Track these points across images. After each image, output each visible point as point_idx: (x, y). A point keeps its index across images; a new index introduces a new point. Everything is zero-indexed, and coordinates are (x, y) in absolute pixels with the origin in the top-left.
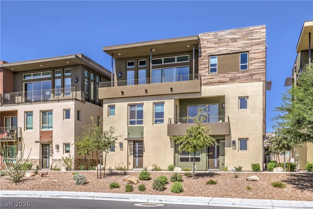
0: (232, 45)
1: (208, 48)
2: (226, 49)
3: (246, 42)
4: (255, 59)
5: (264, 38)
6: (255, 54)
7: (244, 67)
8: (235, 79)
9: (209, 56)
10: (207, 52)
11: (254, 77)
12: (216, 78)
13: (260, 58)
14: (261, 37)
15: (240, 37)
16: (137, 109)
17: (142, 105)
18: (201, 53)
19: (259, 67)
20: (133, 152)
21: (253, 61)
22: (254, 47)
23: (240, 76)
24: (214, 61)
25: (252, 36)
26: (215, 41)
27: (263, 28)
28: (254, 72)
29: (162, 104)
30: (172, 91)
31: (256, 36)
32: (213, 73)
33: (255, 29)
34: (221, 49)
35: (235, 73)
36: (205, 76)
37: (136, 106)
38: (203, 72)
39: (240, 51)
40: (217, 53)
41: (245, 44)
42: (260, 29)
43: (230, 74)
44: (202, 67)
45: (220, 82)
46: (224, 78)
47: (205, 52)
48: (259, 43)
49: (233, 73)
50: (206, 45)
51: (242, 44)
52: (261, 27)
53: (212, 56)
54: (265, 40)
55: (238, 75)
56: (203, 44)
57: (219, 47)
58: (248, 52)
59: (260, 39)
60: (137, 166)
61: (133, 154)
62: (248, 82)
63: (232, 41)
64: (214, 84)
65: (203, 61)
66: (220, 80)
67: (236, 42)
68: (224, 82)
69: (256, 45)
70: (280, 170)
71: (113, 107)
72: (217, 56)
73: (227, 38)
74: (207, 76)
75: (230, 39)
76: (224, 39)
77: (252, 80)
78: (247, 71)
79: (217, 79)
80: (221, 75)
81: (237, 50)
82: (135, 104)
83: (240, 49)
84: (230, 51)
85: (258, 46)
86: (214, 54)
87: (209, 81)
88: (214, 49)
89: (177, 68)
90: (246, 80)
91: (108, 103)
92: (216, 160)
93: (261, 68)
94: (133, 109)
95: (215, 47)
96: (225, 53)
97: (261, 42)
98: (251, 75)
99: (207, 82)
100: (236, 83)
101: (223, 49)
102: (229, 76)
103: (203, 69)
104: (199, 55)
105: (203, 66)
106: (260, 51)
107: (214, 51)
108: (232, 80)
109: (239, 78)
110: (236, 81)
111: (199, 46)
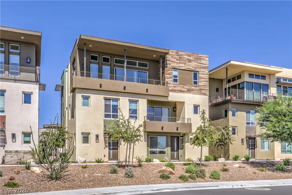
0: (188, 64)
1: (172, 62)
2: (184, 66)
3: (197, 64)
4: (202, 78)
5: (207, 64)
6: (203, 75)
7: (195, 83)
8: (191, 90)
9: (173, 68)
10: (171, 65)
11: (203, 91)
12: (178, 87)
13: (205, 79)
14: (206, 63)
15: (194, 59)
16: (112, 103)
17: (117, 100)
18: (167, 64)
19: (205, 85)
20: (108, 145)
21: (201, 80)
22: (202, 70)
23: (193, 89)
24: (175, 73)
25: (200, 61)
26: (177, 57)
27: (207, 57)
28: (202, 88)
29: (136, 102)
30: (147, 92)
31: (203, 62)
32: (175, 82)
33: (202, 57)
34: (181, 65)
35: (190, 86)
36: (170, 84)
37: (111, 101)
38: (169, 80)
39: (193, 70)
40: (178, 67)
41: (196, 65)
42: (205, 57)
43: (188, 86)
44: (167, 76)
45: (181, 91)
46: (183, 88)
47: (170, 64)
48: (205, 68)
49: (189, 85)
50: (170, 59)
51: (195, 65)
52: (205, 56)
53: (175, 69)
54: (208, 66)
55: (192, 88)
56: (168, 57)
57: (180, 63)
58: (198, 72)
59: (205, 64)
60: (111, 158)
61: (108, 146)
62: (198, 94)
63: (188, 61)
64: (177, 92)
65: (168, 71)
66: (181, 90)
67: (191, 62)
68: (183, 92)
69: (203, 68)
70: (223, 160)
71: (86, 98)
72: (178, 70)
73: (185, 58)
74: (172, 84)
75: (187, 59)
76: (183, 58)
77: (201, 93)
78: (198, 86)
79: (179, 89)
80: (181, 86)
81: (191, 69)
82: (110, 99)
83: (194, 68)
84: (187, 68)
85: (204, 69)
86: (177, 68)
87: (173, 89)
88: (176, 63)
89: (138, 71)
90: (197, 93)
91: (81, 94)
92: (175, 153)
93: (206, 86)
94: (108, 103)
95: (177, 63)
96: (183, 69)
97: (206, 67)
98: (201, 90)
99: (172, 89)
100: (191, 94)
101: (183, 66)
102: (187, 87)
103: (168, 78)
104: (166, 66)
105: (169, 76)
106: (206, 73)
107: (176, 65)
108: (189, 91)
109: (193, 90)
110: (191, 92)
111: (166, 58)
